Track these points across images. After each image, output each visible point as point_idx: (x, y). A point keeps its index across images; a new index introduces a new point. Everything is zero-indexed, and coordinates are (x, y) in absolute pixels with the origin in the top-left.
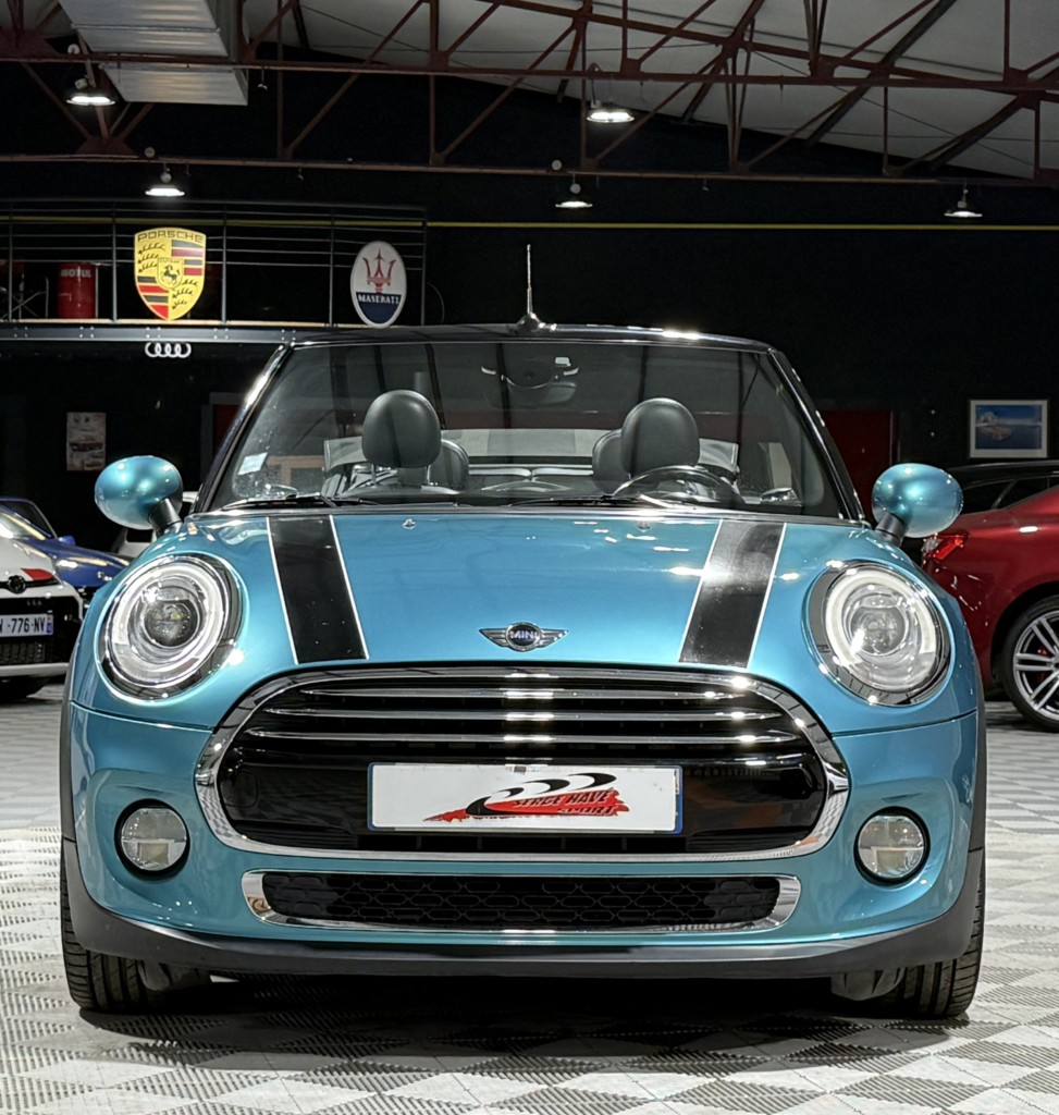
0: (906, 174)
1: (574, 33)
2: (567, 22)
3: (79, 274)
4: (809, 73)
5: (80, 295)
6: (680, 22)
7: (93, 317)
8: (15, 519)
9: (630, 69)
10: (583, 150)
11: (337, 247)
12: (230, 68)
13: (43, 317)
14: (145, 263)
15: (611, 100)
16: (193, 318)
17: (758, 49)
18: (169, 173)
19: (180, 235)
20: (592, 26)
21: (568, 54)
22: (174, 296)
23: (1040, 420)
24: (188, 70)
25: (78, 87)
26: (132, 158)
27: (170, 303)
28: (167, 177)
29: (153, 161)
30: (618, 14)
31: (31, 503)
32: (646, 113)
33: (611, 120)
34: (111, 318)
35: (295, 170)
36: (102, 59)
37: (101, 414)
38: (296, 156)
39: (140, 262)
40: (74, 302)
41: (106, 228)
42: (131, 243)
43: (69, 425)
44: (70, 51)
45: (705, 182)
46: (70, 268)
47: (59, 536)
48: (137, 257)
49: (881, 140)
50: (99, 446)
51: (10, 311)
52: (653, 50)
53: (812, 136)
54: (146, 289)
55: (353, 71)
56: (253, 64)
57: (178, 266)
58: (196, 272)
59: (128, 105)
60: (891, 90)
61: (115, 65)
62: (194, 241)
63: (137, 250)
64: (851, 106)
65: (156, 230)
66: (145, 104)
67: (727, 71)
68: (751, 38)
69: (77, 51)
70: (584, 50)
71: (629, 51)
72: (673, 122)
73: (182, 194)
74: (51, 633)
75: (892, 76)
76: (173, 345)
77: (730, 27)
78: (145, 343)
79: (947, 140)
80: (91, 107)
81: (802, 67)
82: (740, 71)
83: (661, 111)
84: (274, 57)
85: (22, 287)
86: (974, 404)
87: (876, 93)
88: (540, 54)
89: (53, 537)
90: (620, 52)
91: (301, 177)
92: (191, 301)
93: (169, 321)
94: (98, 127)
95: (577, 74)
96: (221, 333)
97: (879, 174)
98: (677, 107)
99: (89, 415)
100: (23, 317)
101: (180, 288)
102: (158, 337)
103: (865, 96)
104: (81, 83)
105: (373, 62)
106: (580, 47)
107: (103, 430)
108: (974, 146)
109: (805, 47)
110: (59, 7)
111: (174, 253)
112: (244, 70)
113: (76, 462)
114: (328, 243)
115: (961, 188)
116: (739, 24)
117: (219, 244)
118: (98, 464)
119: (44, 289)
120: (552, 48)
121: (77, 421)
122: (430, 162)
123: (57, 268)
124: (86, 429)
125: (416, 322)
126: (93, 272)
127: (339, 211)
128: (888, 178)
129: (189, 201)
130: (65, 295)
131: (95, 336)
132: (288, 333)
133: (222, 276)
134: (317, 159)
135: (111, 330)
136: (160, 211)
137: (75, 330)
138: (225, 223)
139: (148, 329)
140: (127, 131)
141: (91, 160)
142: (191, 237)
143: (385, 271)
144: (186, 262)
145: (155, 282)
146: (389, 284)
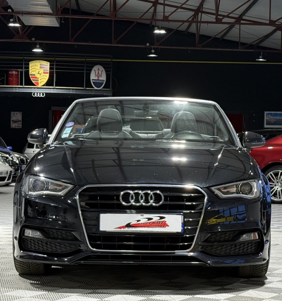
1: (153, 8)
2: (151, 4)
3: (14, 73)
5: (15, 79)
7: (18, 85)
9: (166, 19)
10: (155, 41)
12: (54, 16)
13: (4, 85)
14: (32, 70)
16: (47, 86)
19: (42, 62)
20: (158, 6)
22: (41, 80)
24: (42, 17)
25: (11, 21)
26: (28, 41)
27: (39, 81)
28: (38, 46)
29: (34, 42)
33: (160, 33)
34: (22, 85)
35: (74, 44)
37: (20, 112)
38: (75, 41)
39: (31, 70)
40: (13, 80)
41: (22, 60)
42: (28, 64)
43: (11, 115)
45: (189, 50)
46: (12, 71)
47: (8, 146)
48: (30, 68)
49: (238, 39)
50: (20, 121)
54: (32, 77)
56: (60, 15)
57: (42, 71)
58: (47, 73)
61: (21, 15)
63: (30, 67)
64: (231, 29)
65: (36, 61)
66: (32, 26)
68: (202, 10)
70: (156, 12)
72: (182, 33)
73: (43, 51)
76: (40, 93)
77: (196, 7)
78: (32, 93)
84: (68, 14)
86: (266, 113)
88: (143, 14)
91: (76, 47)
92: (45, 81)
93: (39, 87)
94: (19, 32)
95: (154, 20)
96: (54, 90)
99: (18, 113)
101: (42, 77)
102: (36, 91)
103: (235, 27)
105: (97, 15)
107: (21, 117)
111: (41, 67)
112: (58, 17)
113: (13, 125)
114: (84, 65)
115: (260, 53)
116: (199, 6)
117: (53, 65)
118: (20, 126)
119: (4, 77)
120: (147, 12)
121: (14, 114)
122: (112, 43)
123: (8, 71)
124: (16, 117)
125: (109, 88)
126: (18, 73)
127: (87, 56)
128: (240, 50)
129: (45, 53)
130: (10, 79)
131: (18, 90)
132: (72, 90)
133: (54, 74)
134: (81, 42)
135: (23, 89)
136: (37, 56)
137: (12, 89)
138: (55, 59)
139: (33, 89)
140: (27, 33)
141: (17, 41)
142: (46, 63)
143: (100, 73)
144: (44, 70)
145: (35, 75)
146: (101, 77)
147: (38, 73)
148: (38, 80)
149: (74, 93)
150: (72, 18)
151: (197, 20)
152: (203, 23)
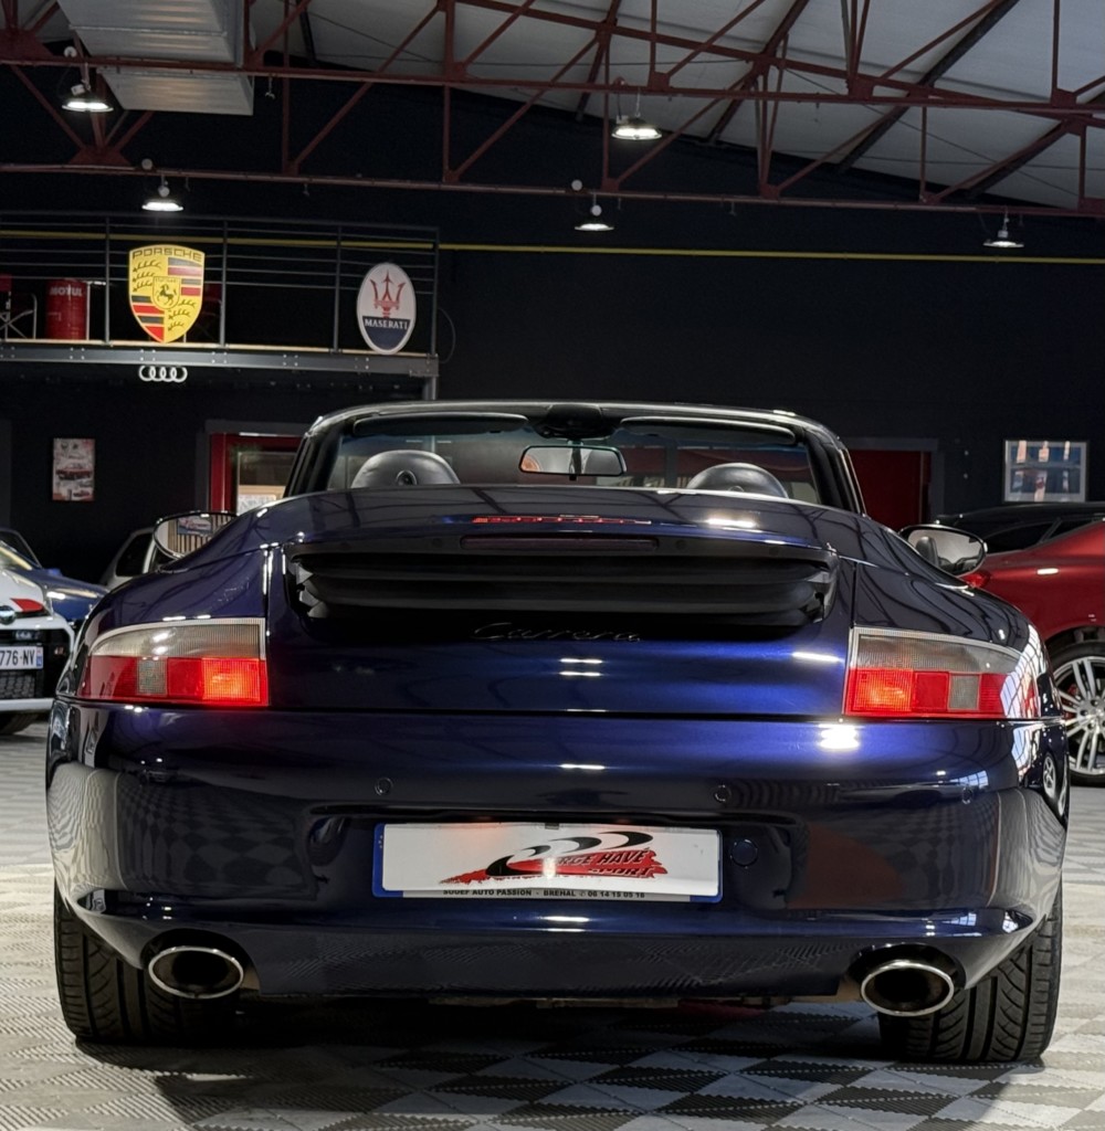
0: (944, 201)
1: (595, 47)
2: (590, 34)
3: (69, 293)
4: (847, 91)
5: (71, 315)
6: (710, 36)
7: (84, 338)
9: (659, 84)
10: (605, 171)
12: (235, 74)
13: (30, 336)
14: (140, 281)
15: (639, 116)
16: (189, 340)
17: (792, 67)
18: (169, 186)
19: (178, 252)
20: (616, 39)
21: (589, 68)
22: (171, 317)
23: (1079, 462)
24: (191, 76)
25: (75, 93)
26: (129, 170)
27: (167, 324)
28: (164, 191)
29: (150, 174)
30: (647, 28)
31: (15, 531)
32: (670, 133)
33: (637, 137)
34: (103, 338)
35: (301, 185)
36: (100, 63)
37: (90, 441)
38: (301, 172)
39: (134, 280)
40: (64, 322)
41: (100, 244)
42: (126, 260)
43: (55, 452)
44: (66, 52)
45: (733, 206)
46: (61, 285)
47: (46, 568)
48: (132, 275)
49: (919, 166)
50: (87, 474)
52: (681, 65)
54: (139, 309)
55: (364, 80)
56: (258, 70)
58: (193, 292)
59: (125, 115)
60: (931, 110)
61: (114, 69)
62: (192, 260)
63: (131, 268)
64: (888, 128)
65: (153, 247)
66: (144, 112)
67: (757, 88)
68: (784, 54)
69: (74, 54)
70: (607, 64)
71: (657, 66)
72: (697, 142)
73: (181, 209)
74: (41, 667)
75: (931, 97)
76: (168, 369)
77: (757, 42)
78: (138, 366)
79: (986, 167)
80: (87, 113)
81: (838, 85)
82: (772, 88)
83: (689, 131)
84: (281, 65)
85: (9, 304)
86: (1009, 445)
87: (915, 111)
88: (560, 68)
89: (39, 569)
90: (648, 67)
91: (306, 193)
92: (188, 321)
93: (164, 344)
94: (93, 135)
95: (600, 88)
96: (218, 357)
97: (916, 200)
98: (700, 128)
99: (77, 442)
100: (10, 337)
101: (177, 309)
102: (152, 359)
103: (902, 119)
104: (79, 89)
106: (603, 61)
107: (91, 457)
108: (1016, 173)
109: (843, 66)
110: (56, 7)
111: (171, 272)
112: (250, 77)
113: (63, 490)
114: (335, 265)
115: (1002, 216)
116: (771, 40)
117: (218, 263)
118: (88, 494)
119: (32, 308)
120: (573, 62)
121: (64, 447)
122: (444, 180)
123: (47, 286)
124: (74, 457)
125: (426, 349)
127: (346, 230)
128: (926, 205)
129: (187, 217)
131: (86, 358)
132: (290, 358)
133: (220, 298)
134: (324, 174)
135: (103, 352)
136: (157, 227)
137: (64, 351)
138: (225, 240)
139: (142, 351)
140: (123, 141)
141: (83, 172)
142: (190, 255)
143: (393, 295)
144: (183, 281)
145: (150, 301)
146: (397, 308)
147: (163, 293)
148: (160, 320)
149: (296, 366)
150: (291, 79)
151: (761, 88)
152: (799, 102)
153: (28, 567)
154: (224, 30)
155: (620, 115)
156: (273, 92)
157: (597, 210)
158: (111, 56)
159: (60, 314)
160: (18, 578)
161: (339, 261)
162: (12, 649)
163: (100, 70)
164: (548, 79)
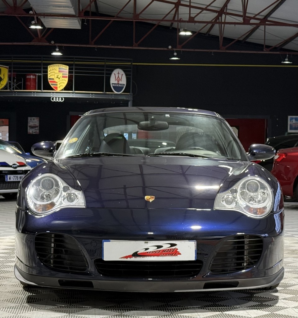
0: (270, 51)
1: (175, 9)
2: (173, 6)
3: (32, 77)
4: (243, 21)
5: (32, 84)
6: (206, 6)
7: (36, 90)
8: (13, 147)
9: (192, 20)
10: (178, 43)
11: (107, 70)
12: (76, 18)
13: (21, 89)
14: (51, 74)
15: (186, 29)
16: (64, 90)
17: (229, 14)
18: (58, 48)
19: (61, 66)
20: (180, 7)
21: (173, 15)
22: (59, 84)
24: (64, 19)
25: (32, 23)
26: (48, 44)
27: (58, 86)
28: (57, 49)
29: (53, 45)
30: (188, 4)
31: (18, 143)
32: (196, 32)
33: (186, 34)
34: (41, 90)
35: (95, 47)
36: (39, 15)
37: (38, 118)
38: (95, 44)
39: (49, 74)
40: (30, 85)
41: (40, 64)
42: (47, 68)
43: (28, 121)
44: (30, 13)
45: (213, 53)
46: (29, 76)
47: (26, 152)
48: (49, 72)
49: (263, 41)
50: (37, 127)
51: (12, 87)
52: (198, 14)
53: (243, 40)
54: (51, 82)
55: (111, 19)
56: (82, 17)
57: (61, 75)
58: (66, 77)
59: (47, 29)
60: (267, 27)
61: (43, 17)
62: (65, 68)
64: (255, 31)
65: (54, 65)
66: (52, 28)
68: (226, 11)
69: (32, 13)
70: (178, 14)
71: (191, 14)
72: (203, 35)
73: (62, 54)
75: (267, 23)
76: (59, 98)
77: (220, 8)
78: (50, 97)
79: (282, 41)
80: (36, 29)
81: (241, 20)
82: (223, 21)
83: (200, 32)
84: (89, 15)
85: (15, 81)
86: (289, 117)
87: (262, 27)
88: (165, 15)
89: (24, 153)
90: (189, 15)
91: (96, 50)
92: (64, 85)
93: (58, 91)
94: (38, 35)
95: (176, 21)
96: (73, 95)
97: (263, 50)
98: (205, 31)
99: (34, 118)
100: (16, 89)
101: (61, 82)
102: (54, 95)
103: (259, 28)
104: (33, 22)
105: (117, 17)
106: (177, 13)
107: (38, 122)
108: (290, 43)
109: (242, 14)
111: (59, 71)
112: (80, 19)
113: (30, 131)
114: (104, 69)
115: (286, 55)
116: (223, 7)
117: (72, 69)
118: (37, 132)
119: (22, 81)
120: (169, 13)
121: (31, 119)
122: (134, 46)
123: (25, 76)
124: (34, 122)
125: (129, 92)
126: (36, 77)
127: (107, 60)
128: (265, 52)
129: (62, 56)
130: (28, 83)
131: (36, 95)
132: (92, 95)
133: (73, 78)
134: (101, 45)
135: (41, 94)
136: (55, 59)
137: (30, 93)
138: (74, 63)
139: (52, 93)
140: (46, 36)
141: (35, 44)
142: (64, 67)
143: (120, 77)
144: (63, 74)
145: (54, 80)
146: (121, 81)
147: (57, 77)
148: (57, 85)
149: (94, 97)
150: (92, 19)
151: (220, 21)
152: (230, 24)
153: (21, 153)
154: (73, 6)
155: (181, 28)
156: (86, 23)
157: (175, 54)
158: (42, 13)
159: (29, 83)
160: (18, 156)
161: (105, 68)
162: (17, 175)
163: (39, 17)
164: (161, 19)
